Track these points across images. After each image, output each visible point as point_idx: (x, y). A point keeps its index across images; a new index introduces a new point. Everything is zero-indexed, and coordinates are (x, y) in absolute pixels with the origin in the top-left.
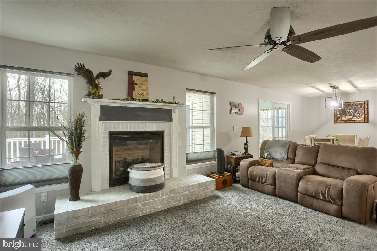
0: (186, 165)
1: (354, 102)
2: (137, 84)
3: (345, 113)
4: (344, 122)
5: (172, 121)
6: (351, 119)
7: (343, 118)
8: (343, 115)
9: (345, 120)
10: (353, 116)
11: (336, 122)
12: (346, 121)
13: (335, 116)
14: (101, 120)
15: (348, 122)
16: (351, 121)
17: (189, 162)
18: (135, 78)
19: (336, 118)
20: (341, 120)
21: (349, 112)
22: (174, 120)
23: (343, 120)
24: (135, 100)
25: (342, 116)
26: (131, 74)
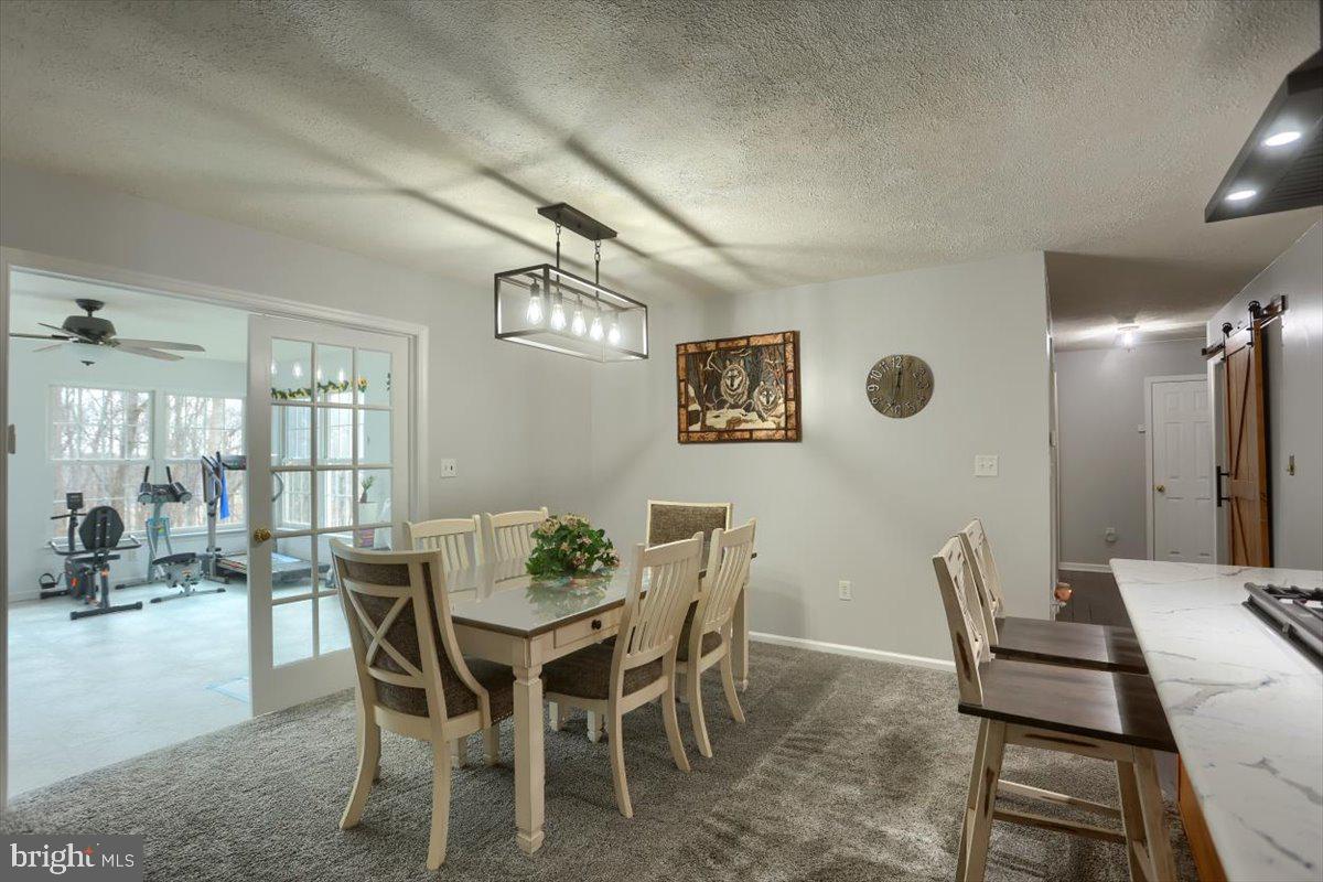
1: (748, 338)
3: (719, 394)
4: (712, 436)
6: (739, 421)
7: (710, 421)
8: (711, 401)
9: (718, 427)
10: (748, 409)
11: (685, 438)
12: (720, 432)
13: (680, 406)
15: (728, 435)
16: (738, 434)
19: (684, 418)
20: (706, 429)
21: (732, 385)
23: (711, 429)
25: (708, 409)
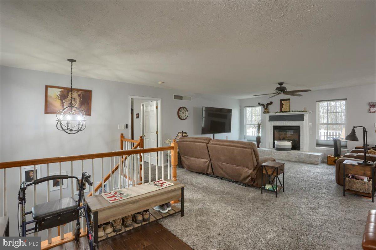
0: (317, 146)
2: (284, 105)
5: (304, 121)
14: (269, 121)
17: (318, 145)
18: (283, 102)
22: (305, 120)
24: (282, 112)
26: (281, 100)
